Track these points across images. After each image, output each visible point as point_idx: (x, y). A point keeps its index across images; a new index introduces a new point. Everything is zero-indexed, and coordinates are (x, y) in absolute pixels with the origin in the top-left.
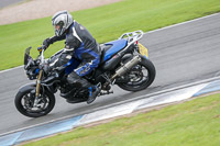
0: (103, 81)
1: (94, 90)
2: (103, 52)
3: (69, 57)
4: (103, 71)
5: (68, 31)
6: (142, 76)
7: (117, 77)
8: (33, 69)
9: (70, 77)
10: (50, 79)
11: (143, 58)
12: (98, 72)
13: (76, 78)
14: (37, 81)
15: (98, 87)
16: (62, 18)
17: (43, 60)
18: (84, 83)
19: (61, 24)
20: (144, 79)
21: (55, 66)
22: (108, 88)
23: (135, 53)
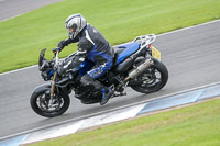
0: (117, 83)
1: (107, 92)
2: (116, 55)
3: (82, 59)
4: (116, 73)
5: (82, 34)
6: (155, 78)
7: (130, 79)
8: (48, 71)
9: (83, 80)
10: (64, 80)
11: (155, 61)
12: (111, 74)
13: (89, 80)
14: (51, 82)
15: (111, 88)
16: (76, 21)
17: (58, 61)
18: (97, 85)
19: (74, 27)
20: (157, 81)
21: (69, 68)
22: (121, 90)
23: (148, 56)
